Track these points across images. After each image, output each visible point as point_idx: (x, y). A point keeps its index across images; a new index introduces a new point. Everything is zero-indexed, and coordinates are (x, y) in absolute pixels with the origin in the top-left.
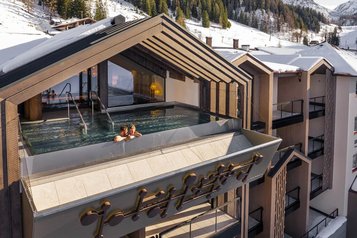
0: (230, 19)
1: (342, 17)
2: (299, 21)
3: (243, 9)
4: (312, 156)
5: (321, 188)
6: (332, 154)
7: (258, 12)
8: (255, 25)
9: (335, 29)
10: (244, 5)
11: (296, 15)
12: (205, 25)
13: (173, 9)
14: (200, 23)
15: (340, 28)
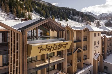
0: (68, 18)
1: (101, 18)
2: (88, 19)
3: (72, 15)
4: (84, 50)
5: (87, 58)
6: (89, 50)
7: (76, 16)
8: (75, 20)
9: (99, 21)
10: (72, 14)
11: (87, 17)
12: (61, 20)
13: (51, 16)
14: (59, 20)
15: (100, 21)
